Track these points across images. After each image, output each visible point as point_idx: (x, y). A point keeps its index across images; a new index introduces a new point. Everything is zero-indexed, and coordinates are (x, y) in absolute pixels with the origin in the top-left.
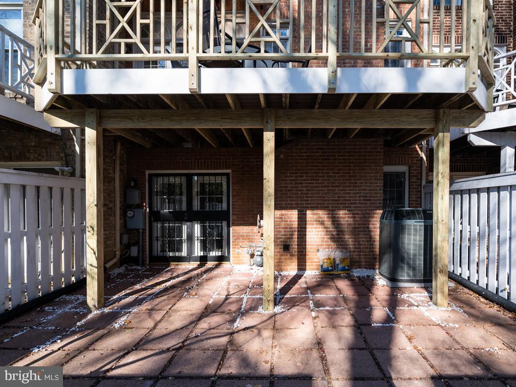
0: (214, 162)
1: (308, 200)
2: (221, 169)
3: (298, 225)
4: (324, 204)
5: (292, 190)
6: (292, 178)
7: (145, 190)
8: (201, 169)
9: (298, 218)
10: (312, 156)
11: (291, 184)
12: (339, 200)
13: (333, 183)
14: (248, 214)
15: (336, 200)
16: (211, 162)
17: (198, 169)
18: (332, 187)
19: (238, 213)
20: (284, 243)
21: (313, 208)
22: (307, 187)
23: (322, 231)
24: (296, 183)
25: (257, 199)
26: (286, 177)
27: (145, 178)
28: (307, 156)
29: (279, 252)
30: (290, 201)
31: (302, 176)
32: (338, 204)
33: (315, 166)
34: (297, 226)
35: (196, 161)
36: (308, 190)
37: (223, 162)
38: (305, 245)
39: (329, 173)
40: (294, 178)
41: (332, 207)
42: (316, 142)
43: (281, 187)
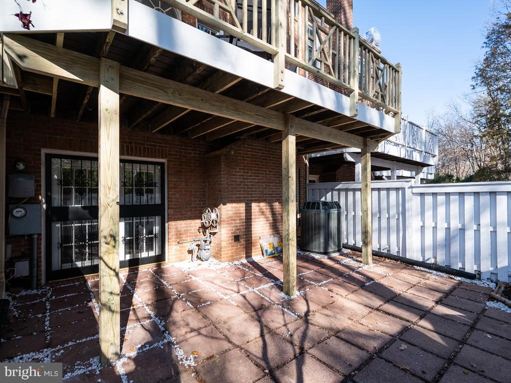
0: (148, 148)
1: (252, 194)
2: (155, 158)
3: (246, 216)
4: (263, 197)
5: (240, 185)
6: (240, 174)
7: (40, 177)
8: (131, 155)
9: (246, 210)
10: (255, 155)
11: (240, 179)
12: (273, 194)
13: (269, 180)
14: (186, 208)
15: (271, 194)
16: (144, 148)
17: (128, 154)
18: (268, 183)
19: (175, 207)
20: (234, 235)
21: (255, 201)
22: (251, 182)
23: (263, 221)
24: (243, 179)
25: (195, 192)
26: (236, 172)
27: (40, 159)
28: (251, 155)
29: (231, 243)
30: (239, 194)
31: (248, 173)
32: (272, 197)
33: (256, 164)
34: (244, 218)
35: (125, 145)
36: (252, 185)
37: (159, 150)
38: (251, 234)
39: (266, 171)
40: (242, 173)
41: (269, 200)
42: (258, 143)
43: (232, 181)
